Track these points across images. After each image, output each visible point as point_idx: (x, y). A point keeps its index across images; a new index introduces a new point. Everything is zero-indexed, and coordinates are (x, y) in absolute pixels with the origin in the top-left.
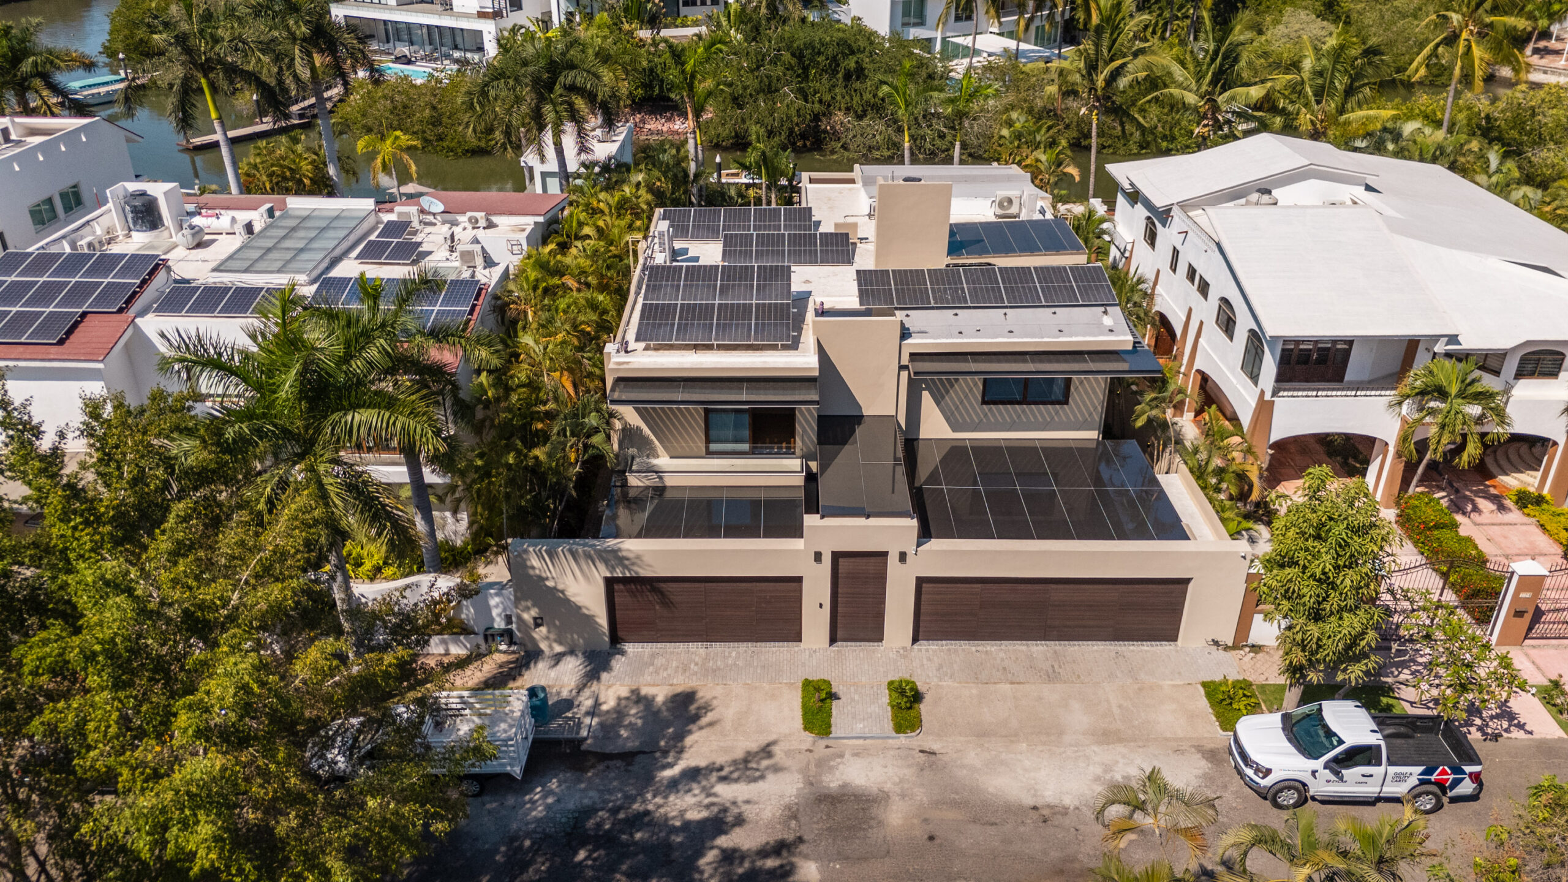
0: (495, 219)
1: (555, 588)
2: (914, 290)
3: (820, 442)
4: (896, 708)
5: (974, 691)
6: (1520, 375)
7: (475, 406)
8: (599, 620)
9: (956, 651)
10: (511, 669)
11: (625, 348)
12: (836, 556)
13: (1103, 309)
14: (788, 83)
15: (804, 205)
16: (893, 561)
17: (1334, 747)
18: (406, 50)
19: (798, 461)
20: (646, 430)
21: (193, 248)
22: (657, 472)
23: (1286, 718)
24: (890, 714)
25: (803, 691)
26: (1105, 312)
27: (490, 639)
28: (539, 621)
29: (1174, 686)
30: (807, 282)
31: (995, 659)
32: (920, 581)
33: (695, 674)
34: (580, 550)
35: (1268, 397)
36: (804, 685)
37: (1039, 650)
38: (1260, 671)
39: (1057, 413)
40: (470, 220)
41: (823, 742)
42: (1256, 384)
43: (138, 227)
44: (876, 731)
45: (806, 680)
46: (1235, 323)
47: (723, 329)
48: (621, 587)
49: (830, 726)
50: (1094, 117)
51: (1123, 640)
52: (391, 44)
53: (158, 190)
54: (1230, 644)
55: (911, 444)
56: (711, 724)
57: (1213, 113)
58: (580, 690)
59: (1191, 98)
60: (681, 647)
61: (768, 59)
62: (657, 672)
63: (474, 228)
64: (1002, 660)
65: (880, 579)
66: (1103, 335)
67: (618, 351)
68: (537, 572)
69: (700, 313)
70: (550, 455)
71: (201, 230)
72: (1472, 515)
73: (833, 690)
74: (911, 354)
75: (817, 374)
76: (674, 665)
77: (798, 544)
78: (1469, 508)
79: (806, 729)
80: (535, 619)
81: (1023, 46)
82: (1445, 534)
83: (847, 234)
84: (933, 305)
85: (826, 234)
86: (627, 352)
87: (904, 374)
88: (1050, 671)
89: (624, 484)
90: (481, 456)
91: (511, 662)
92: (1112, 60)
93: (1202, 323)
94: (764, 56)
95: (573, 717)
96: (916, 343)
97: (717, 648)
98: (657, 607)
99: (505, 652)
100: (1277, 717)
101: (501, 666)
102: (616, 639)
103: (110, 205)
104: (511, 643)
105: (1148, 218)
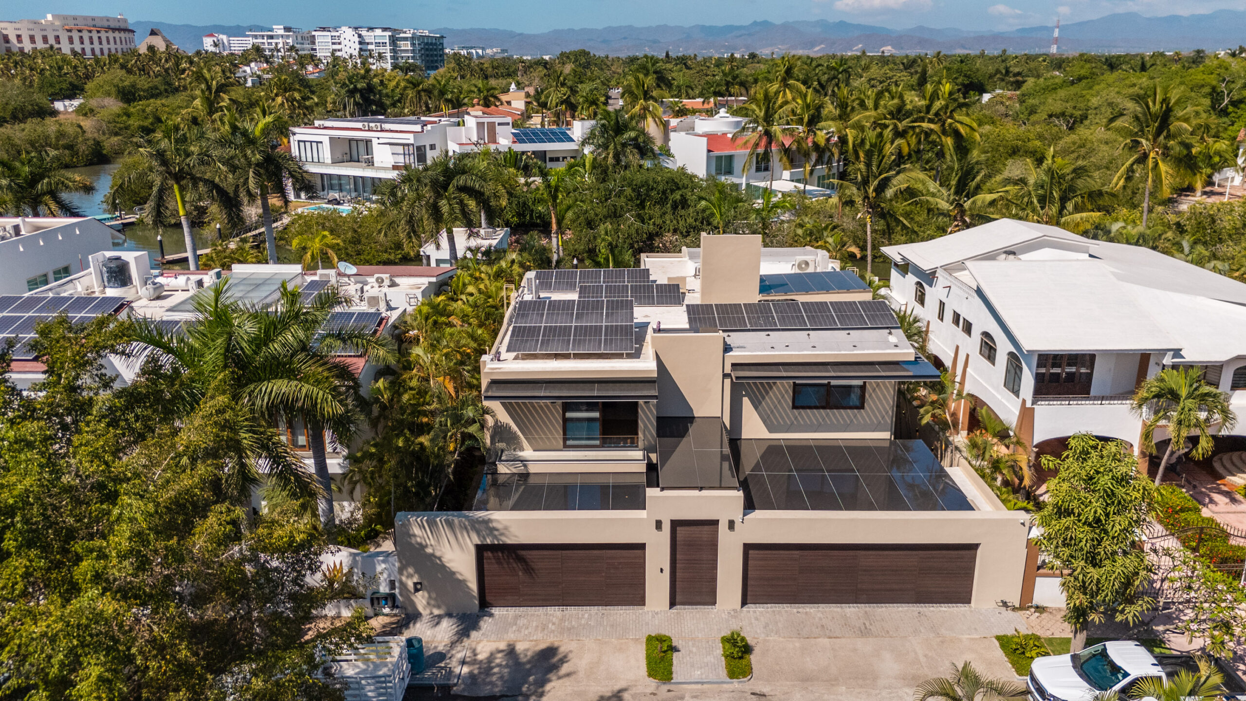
0: (397, 280)
1: (433, 555)
2: (734, 318)
3: (659, 435)
4: (729, 657)
5: (797, 645)
6: (1235, 387)
7: (373, 404)
8: (470, 585)
9: (780, 612)
10: (393, 628)
11: (497, 357)
12: (676, 524)
13: (888, 331)
14: (629, 211)
15: (642, 267)
16: (723, 527)
17: (1120, 681)
18: (337, 195)
19: (641, 453)
20: (514, 427)
21: (154, 300)
22: (522, 461)
23: (1074, 658)
24: (724, 663)
25: (647, 645)
26: (890, 333)
27: (376, 602)
28: (419, 587)
29: (973, 639)
30: (647, 316)
31: (814, 618)
32: (748, 548)
33: (553, 631)
34: (456, 521)
35: (1029, 404)
36: (647, 640)
37: (852, 611)
38: (1046, 628)
39: (855, 416)
40: (377, 280)
41: (665, 688)
42: (1018, 396)
43: (111, 284)
44: (712, 677)
45: (649, 636)
46: (995, 350)
47: (578, 343)
48: (490, 554)
49: (671, 673)
50: (868, 220)
51: (924, 603)
52: (326, 192)
53: (129, 256)
54: (1017, 605)
55: (735, 443)
56: (568, 675)
57: (962, 217)
58: (453, 644)
59: (944, 205)
60: (540, 611)
61: (614, 193)
62: (519, 631)
63: (380, 287)
64: (820, 619)
65: (713, 546)
66: (890, 348)
67: (492, 360)
68: (419, 540)
69: (560, 332)
70: (432, 440)
71: (162, 286)
72: (1209, 506)
73: (674, 644)
74: (733, 365)
75: (656, 375)
76: (535, 624)
77: (641, 514)
78: (1207, 500)
79: (650, 675)
80: (415, 584)
81: (808, 187)
82: (1191, 516)
83: (678, 285)
84: (749, 327)
85: (661, 285)
86: (499, 360)
87: (728, 382)
88: (863, 628)
89: (495, 473)
90: (375, 445)
91: (393, 623)
92: (880, 174)
93: (968, 356)
94: (611, 191)
95: (446, 667)
96: (736, 355)
97: (572, 611)
98: (520, 573)
99: (387, 615)
100: (1067, 658)
101: (384, 627)
102: (485, 605)
103: (92, 269)
104: (394, 606)
105: (918, 283)
